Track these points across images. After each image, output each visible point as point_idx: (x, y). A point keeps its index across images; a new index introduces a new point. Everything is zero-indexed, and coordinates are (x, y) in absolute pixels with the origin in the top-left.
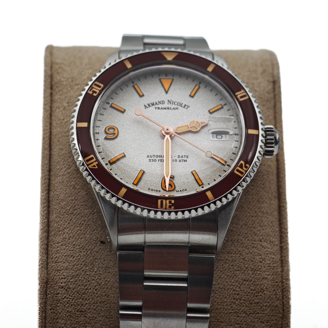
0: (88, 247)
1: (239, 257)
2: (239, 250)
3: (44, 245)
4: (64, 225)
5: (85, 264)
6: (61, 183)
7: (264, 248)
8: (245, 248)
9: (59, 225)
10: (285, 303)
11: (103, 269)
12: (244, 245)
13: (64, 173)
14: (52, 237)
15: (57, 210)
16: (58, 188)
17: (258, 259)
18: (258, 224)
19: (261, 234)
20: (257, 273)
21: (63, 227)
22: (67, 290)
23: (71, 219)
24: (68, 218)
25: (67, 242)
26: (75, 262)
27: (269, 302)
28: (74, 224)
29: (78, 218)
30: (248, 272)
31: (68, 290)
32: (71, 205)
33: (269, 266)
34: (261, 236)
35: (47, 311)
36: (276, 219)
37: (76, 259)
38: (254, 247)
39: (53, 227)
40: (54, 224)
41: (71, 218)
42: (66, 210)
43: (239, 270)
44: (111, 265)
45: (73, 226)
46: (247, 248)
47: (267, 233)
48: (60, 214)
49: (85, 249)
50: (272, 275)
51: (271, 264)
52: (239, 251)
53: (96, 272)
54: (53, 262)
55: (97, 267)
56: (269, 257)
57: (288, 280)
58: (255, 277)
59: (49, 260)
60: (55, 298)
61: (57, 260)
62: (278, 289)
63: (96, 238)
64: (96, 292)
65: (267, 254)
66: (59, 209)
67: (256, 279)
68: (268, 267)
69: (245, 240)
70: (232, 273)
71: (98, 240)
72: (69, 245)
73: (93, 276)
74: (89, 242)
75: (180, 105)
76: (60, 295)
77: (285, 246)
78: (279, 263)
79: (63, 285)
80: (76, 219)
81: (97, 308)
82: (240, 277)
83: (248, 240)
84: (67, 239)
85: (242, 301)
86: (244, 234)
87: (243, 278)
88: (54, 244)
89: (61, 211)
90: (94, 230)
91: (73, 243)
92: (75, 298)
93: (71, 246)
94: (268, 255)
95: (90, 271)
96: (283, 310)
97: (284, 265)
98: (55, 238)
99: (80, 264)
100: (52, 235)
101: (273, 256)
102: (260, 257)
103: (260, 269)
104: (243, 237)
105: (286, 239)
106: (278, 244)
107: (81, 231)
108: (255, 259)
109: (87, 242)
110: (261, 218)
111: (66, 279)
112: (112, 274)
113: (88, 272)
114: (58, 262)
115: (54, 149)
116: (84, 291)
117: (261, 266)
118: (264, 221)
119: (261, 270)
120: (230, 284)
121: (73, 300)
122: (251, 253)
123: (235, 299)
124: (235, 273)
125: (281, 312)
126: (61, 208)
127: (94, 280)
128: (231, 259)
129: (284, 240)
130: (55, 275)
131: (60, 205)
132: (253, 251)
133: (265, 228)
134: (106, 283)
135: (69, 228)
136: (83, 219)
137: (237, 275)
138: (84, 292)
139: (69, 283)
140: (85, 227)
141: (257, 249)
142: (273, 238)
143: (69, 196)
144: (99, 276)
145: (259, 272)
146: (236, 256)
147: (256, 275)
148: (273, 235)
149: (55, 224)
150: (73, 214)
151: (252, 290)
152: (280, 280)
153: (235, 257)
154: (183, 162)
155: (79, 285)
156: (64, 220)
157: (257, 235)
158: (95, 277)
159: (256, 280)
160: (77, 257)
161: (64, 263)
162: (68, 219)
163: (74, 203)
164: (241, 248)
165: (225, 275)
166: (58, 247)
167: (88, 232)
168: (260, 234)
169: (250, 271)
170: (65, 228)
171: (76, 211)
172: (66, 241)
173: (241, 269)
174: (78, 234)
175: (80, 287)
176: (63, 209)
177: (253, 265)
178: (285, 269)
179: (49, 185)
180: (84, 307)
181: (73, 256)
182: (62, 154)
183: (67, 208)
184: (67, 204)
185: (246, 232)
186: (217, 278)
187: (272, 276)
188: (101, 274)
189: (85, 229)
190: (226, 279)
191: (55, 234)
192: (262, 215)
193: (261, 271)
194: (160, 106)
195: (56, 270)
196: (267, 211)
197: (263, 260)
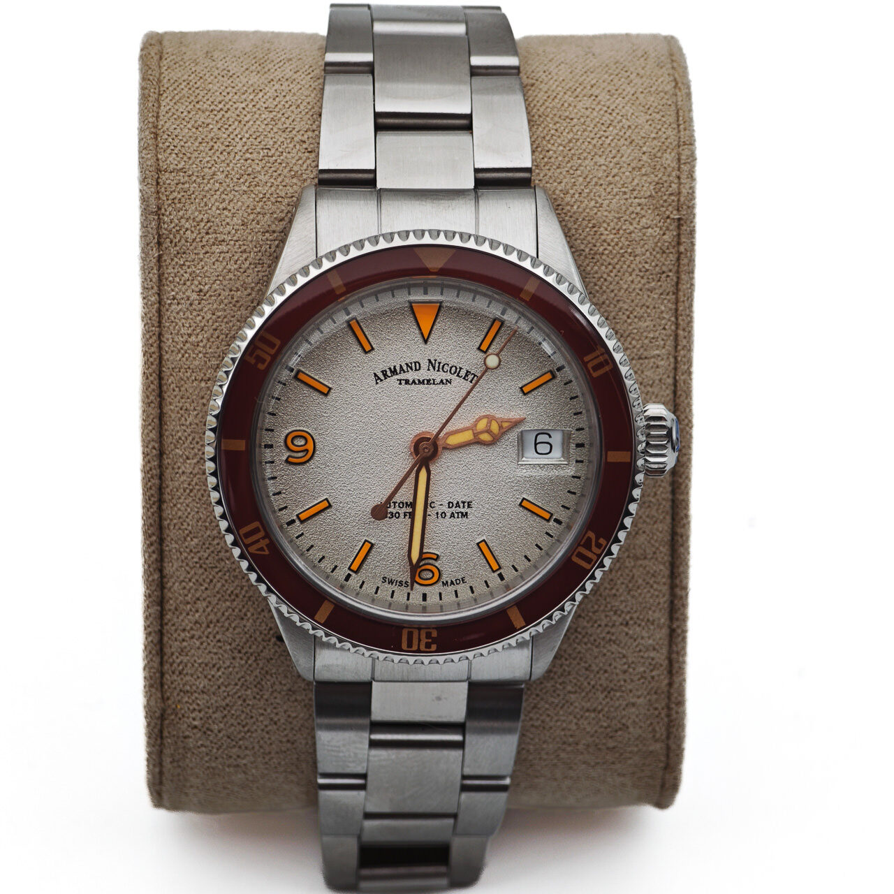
0: (250, 648)
1: (579, 664)
2: (577, 650)
3: (153, 634)
4: (196, 590)
5: (243, 684)
6: (188, 491)
7: (632, 640)
8: (592, 644)
9: (184, 588)
10: (673, 747)
11: (283, 693)
12: (589, 640)
13: (194, 469)
14: (170, 613)
15: (181, 553)
16: (181, 501)
17: (620, 667)
18: (624, 586)
19: (628, 609)
20: (614, 696)
21: (193, 596)
22: (205, 733)
23: (211, 581)
24: (204, 577)
25: (203, 633)
26: (221, 680)
27: (637, 746)
28: (218, 592)
29: (226, 581)
30: (595, 693)
31: (209, 733)
32: (212, 549)
33: (642, 677)
34: (629, 612)
35: (164, 764)
36: (664, 564)
37: (223, 673)
38: (610, 640)
39: (172, 590)
40: (174, 584)
41: (211, 577)
42: (200, 559)
43: (576, 692)
44: (300, 687)
45: (215, 596)
46: (597, 643)
47: (641, 603)
48: (187, 565)
49: (243, 651)
50: (648, 694)
51: (648, 671)
52: (579, 652)
53: (267, 700)
54: (173, 673)
55: (270, 690)
56: (642, 657)
57: (681, 703)
58: (612, 703)
59: (166, 667)
60: (179, 743)
61: (183, 669)
62: (658, 723)
63: (268, 628)
64: (267, 736)
65: (640, 651)
66: (185, 551)
67: (612, 706)
68: (639, 680)
69: (592, 626)
70: (561, 697)
71: (271, 632)
72: (209, 641)
73: (261, 708)
74: (251, 637)
75: (455, 373)
76: (191, 740)
77: (678, 627)
78: (663, 668)
79: (196, 723)
80: (224, 582)
81: (270, 760)
82: (577, 704)
83: (600, 626)
84: (204, 625)
85: (581, 747)
86: (590, 614)
87: (583, 707)
88: (176, 630)
89: (189, 557)
90: (263, 610)
91: (218, 637)
92: (224, 747)
93: (212, 644)
94: (642, 654)
95: (255, 698)
96: (668, 756)
97: (674, 671)
98: (178, 618)
99: (233, 683)
100: (170, 610)
101: (653, 654)
102: (625, 660)
103: (621, 686)
104: (588, 622)
105: (682, 609)
106: (664, 624)
107: (233, 611)
108: (612, 667)
109: (247, 636)
110: (631, 571)
111: (203, 713)
112: (303, 704)
113: (250, 700)
114: (185, 672)
115: (171, 404)
116: (243, 734)
117: (625, 681)
118: (636, 576)
119: (623, 689)
120: (556, 718)
121: (218, 749)
122: (605, 655)
123: (564, 743)
124: (567, 698)
125: (663, 759)
126: (188, 550)
127: (263, 714)
128: (561, 670)
129: (677, 615)
130: (179, 701)
131: (187, 544)
132: (608, 651)
133: (639, 591)
134: (290, 720)
135: (208, 599)
136: (236, 583)
137: (572, 700)
138: (243, 737)
139: (210, 721)
140: (243, 601)
141: (618, 645)
142: (654, 612)
143: (206, 527)
144: (275, 708)
145: (618, 694)
146: (570, 664)
147: (612, 699)
148: (656, 604)
149: (177, 584)
150: (217, 570)
151: (601, 727)
152: (663, 704)
153: (568, 666)
154: (460, 519)
155: (232, 725)
156: (197, 581)
157: (619, 612)
158: (265, 710)
159: (612, 709)
160: (225, 668)
161: (198, 677)
162: (204, 580)
163: (218, 544)
164: (584, 646)
165: (546, 702)
166: (183, 640)
167: (249, 614)
168: (625, 610)
169: (599, 693)
170: (198, 599)
171: (223, 564)
172: (202, 629)
173: (580, 688)
174: (228, 618)
175: (233, 728)
176: (192, 555)
177: (607, 679)
178: (676, 680)
179: (161, 490)
180: (243, 759)
181: (218, 666)
182: (188, 423)
183: (202, 553)
184: (201, 543)
185: (596, 607)
186: (529, 709)
187: (648, 697)
188: (278, 704)
189: (243, 607)
190: (547, 709)
191: (176, 609)
192: (632, 564)
193: (623, 692)
194: (411, 376)
195: (181, 691)
196: (645, 551)
197: (629, 667)
